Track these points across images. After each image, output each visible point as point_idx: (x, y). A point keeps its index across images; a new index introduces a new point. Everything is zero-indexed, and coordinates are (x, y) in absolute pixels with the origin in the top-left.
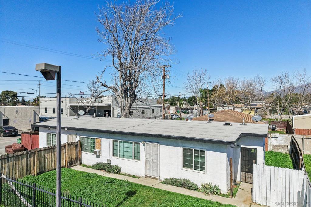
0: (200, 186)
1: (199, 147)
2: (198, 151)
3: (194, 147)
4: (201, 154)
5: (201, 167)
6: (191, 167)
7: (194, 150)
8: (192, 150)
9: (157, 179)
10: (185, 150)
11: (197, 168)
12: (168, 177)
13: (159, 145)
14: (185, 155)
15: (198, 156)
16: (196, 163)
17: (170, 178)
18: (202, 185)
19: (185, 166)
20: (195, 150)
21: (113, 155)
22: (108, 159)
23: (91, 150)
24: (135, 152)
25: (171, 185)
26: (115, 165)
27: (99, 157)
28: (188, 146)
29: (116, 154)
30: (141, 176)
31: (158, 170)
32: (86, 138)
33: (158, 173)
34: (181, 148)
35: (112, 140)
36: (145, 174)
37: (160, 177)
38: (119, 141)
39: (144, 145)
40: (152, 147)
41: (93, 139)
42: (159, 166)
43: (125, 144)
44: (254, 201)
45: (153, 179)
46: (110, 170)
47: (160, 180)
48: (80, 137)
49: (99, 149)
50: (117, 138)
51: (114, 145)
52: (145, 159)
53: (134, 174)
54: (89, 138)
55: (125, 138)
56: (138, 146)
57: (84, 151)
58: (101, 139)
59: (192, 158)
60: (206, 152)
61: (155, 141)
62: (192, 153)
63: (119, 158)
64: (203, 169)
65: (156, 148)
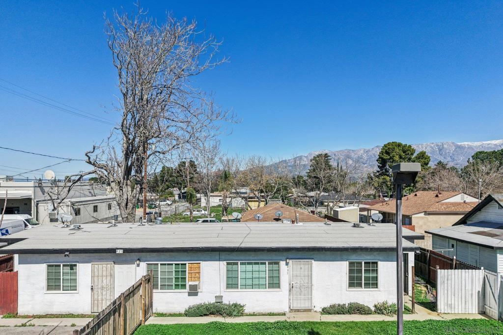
0: (373, 309)
1: (370, 258)
2: (369, 263)
3: (363, 259)
4: (372, 266)
5: (373, 283)
6: (360, 285)
7: (363, 263)
8: (361, 263)
9: (310, 310)
10: (351, 264)
11: (367, 285)
12: (327, 305)
13: (313, 261)
14: (351, 271)
15: (370, 270)
16: (367, 279)
17: (330, 306)
18: (375, 306)
19: (351, 285)
20: (365, 263)
21: (227, 288)
22: (218, 295)
23: (176, 285)
24: (269, 277)
25: (338, 314)
26: (231, 303)
27: (196, 294)
28: (355, 258)
29: (232, 284)
30: (283, 312)
31: (311, 298)
32: (165, 264)
33: (313, 302)
34: (345, 262)
35: (225, 263)
36: (290, 308)
37: (314, 307)
38: (239, 263)
39: (287, 264)
40: (299, 267)
41: (182, 264)
42: (313, 291)
43: (249, 267)
44: (439, 311)
45: (304, 311)
46: (228, 312)
47: (315, 311)
48: (148, 264)
49: (196, 281)
50: (234, 258)
51: (228, 271)
52: (290, 284)
53: (269, 312)
54: (172, 264)
55: (251, 258)
56: (275, 267)
57: (157, 288)
58: (200, 263)
59: (362, 274)
60: (380, 263)
61: (306, 257)
62: (361, 267)
63: (239, 290)
64: (375, 285)
65: (307, 266)
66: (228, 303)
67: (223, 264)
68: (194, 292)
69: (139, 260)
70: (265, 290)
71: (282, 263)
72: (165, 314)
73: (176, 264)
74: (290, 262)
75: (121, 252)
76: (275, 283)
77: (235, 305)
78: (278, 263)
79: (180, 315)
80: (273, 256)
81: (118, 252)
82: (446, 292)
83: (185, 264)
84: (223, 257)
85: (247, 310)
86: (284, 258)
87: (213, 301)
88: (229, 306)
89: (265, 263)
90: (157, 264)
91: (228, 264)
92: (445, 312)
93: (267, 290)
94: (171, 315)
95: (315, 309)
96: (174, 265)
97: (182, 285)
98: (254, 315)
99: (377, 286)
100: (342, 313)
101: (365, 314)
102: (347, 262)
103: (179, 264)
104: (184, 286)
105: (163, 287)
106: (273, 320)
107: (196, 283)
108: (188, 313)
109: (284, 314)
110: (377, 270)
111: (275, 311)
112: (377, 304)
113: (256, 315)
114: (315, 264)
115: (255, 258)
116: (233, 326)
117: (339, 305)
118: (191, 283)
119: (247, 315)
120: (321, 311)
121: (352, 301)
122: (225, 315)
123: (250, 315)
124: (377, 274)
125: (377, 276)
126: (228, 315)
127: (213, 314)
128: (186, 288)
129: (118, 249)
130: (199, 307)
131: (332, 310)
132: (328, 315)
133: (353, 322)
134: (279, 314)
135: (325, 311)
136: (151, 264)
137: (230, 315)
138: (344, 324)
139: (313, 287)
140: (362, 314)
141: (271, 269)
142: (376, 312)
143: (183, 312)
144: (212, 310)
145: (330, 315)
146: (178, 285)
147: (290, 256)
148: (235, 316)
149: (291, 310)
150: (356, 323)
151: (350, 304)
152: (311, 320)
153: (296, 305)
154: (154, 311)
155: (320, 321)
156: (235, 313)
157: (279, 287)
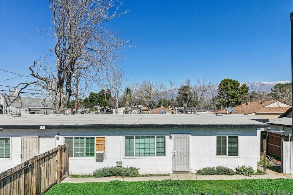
0: (235, 171)
1: (232, 133)
2: (231, 137)
3: (227, 134)
4: (234, 140)
5: (234, 152)
6: (225, 153)
7: (227, 137)
8: (225, 137)
9: (188, 172)
10: (218, 138)
11: (230, 154)
12: (200, 168)
13: (190, 136)
14: (218, 143)
15: (232, 142)
16: (230, 149)
17: (203, 169)
18: (236, 169)
19: (218, 153)
20: (229, 137)
21: (126, 155)
22: (118, 161)
23: (86, 154)
24: (157, 148)
25: (209, 175)
26: (129, 167)
27: (102, 160)
28: (221, 134)
29: (129, 153)
30: (168, 174)
31: (189, 163)
32: (78, 138)
33: (190, 166)
34: (214, 136)
35: (124, 137)
36: (173, 170)
37: (191, 170)
38: (135, 137)
39: (171, 138)
40: (179, 140)
41: (91, 138)
42: (191, 159)
43: (142, 141)
44: (284, 173)
45: (183, 173)
46: (126, 173)
47: (192, 173)
48: (65, 138)
49: (102, 150)
50: (131, 133)
51: (126, 143)
52: (173, 153)
53: (157, 173)
54: (83, 138)
55: (144, 133)
56: (162, 140)
57: (72, 156)
58: (105, 137)
59: (226, 145)
60: (239, 137)
61: (184, 133)
62: (226, 140)
63: (135, 157)
64: (236, 154)
65: (185, 139)
66: (126, 167)
67: (122, 138)
68: (100, 158)
69: (58, 134)
70: (154, 157)
71: (167, 137)
72: (78, 176)
73: (87, 138)
74: (173, 136)
75: (44, 128)
76: (161, 152)
77: (132, 169)
78: (163, 137)
79: (89, 176)
80: (160, 132)
81: (41, 128)
82: (289, 158)
83: (94, 138)
84: (123, 133)
85: (141, 172)
86: (168, 133)
87: (115, 165)
88: (127, 169)
89: (154, 137)
90: (72, 138)
91: (126, 138)
92: (289, 173)
93: (156, 157)
94: (82, 176)
95: (192, 172)
96: (85, 138)
97: (91, 154)
98: (146, 176)
99: (237, 154)
100: (212, 174)
101: (229, 175)
102: (216, 136)
103: (89, 138)
104: (93, 155)
105: (77, 155)
106: (160, 179)
107: (102, 152)
108: (95, 175)
109: (169, 175)
110: (237, 142)
111: (162, 173)
112: (237, 167)
113: (147, 176)
114: (191, 137)
115: (147, 133)
116: (129, 184)
117: (209, 168)
118: (98, 152)
119: (140, 176)
120: (196, 173)
121: (219, 166)
122: (123, 176)
123: (143, 176)
124: (237, 145)
125: (237, 147)
126: (126, 175)
127: (114, 175)
128: (94, 156)
129: (41, 125)
130: (103, 170)
131: (204, 172)
132: (201, 176)
133: (222, 180)
134: (165, 175)
135: (199, 173)
136: (68, 138)
137: (127, 176)
138: (216, 182)
139: (190, 155)
140: (227, 175)
141: (159, 141)
142: (237, 174)
143: (92, 174)
144: (114, 172)
145: (203, 176)
146: (88, 154)
147: (173, 132)
148: (131, 177)
149: (174, 172)
150: (225, 181)
151: (218, 167)
152: (190, 179)
153: (177, 169)
154: (70, 173)
155: (196, 180)
156: (131, 175)
157: (165, 155)
